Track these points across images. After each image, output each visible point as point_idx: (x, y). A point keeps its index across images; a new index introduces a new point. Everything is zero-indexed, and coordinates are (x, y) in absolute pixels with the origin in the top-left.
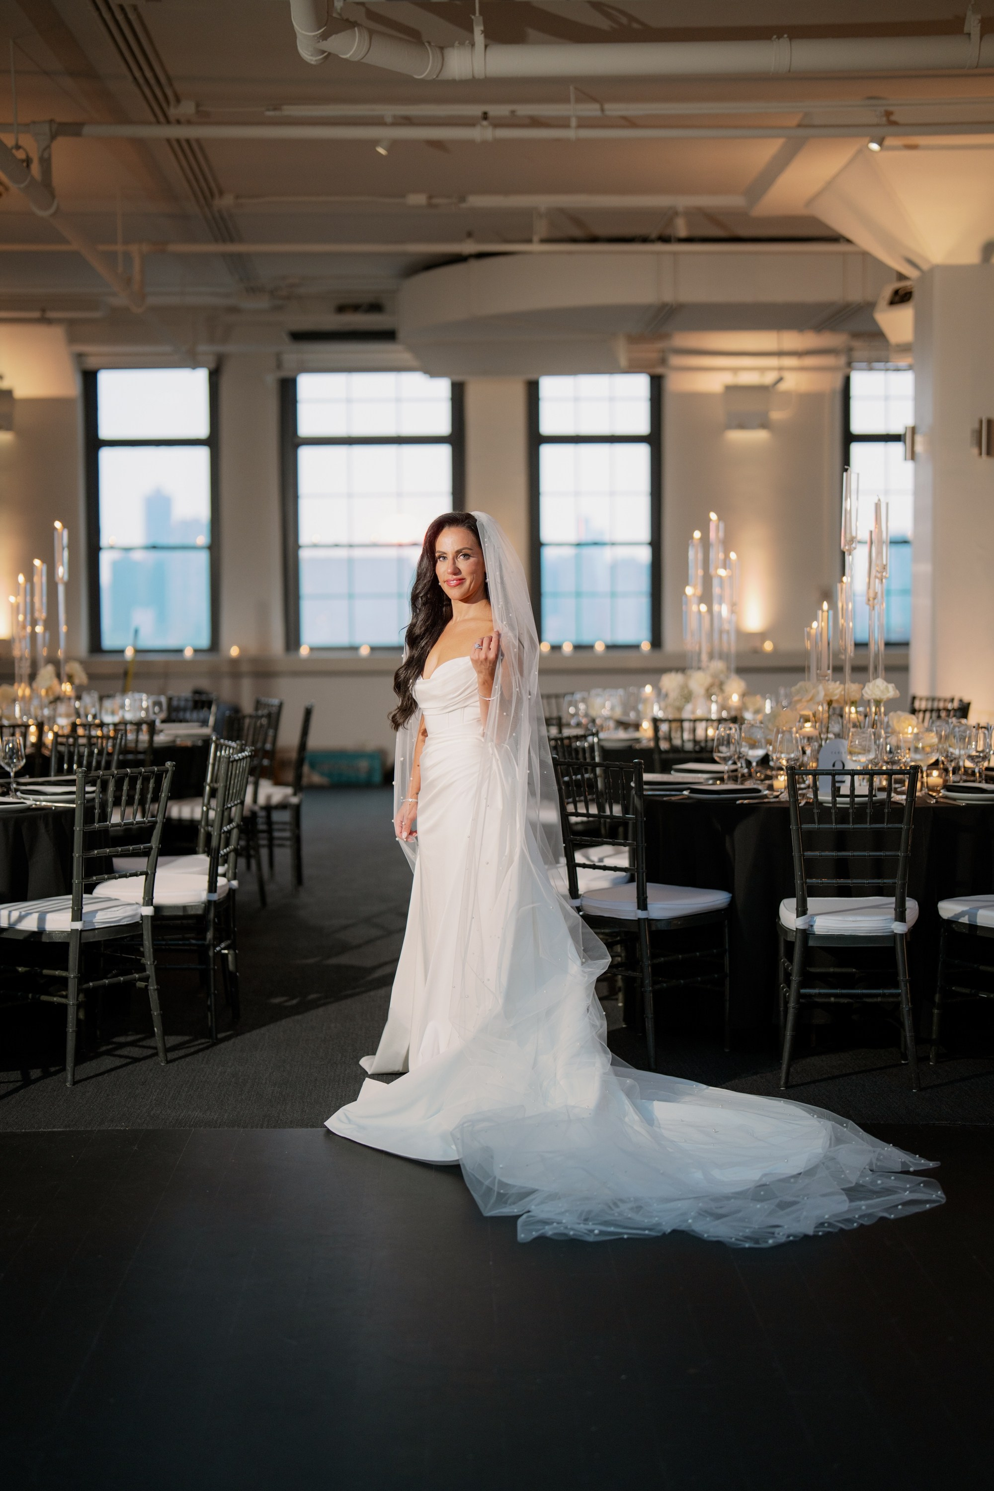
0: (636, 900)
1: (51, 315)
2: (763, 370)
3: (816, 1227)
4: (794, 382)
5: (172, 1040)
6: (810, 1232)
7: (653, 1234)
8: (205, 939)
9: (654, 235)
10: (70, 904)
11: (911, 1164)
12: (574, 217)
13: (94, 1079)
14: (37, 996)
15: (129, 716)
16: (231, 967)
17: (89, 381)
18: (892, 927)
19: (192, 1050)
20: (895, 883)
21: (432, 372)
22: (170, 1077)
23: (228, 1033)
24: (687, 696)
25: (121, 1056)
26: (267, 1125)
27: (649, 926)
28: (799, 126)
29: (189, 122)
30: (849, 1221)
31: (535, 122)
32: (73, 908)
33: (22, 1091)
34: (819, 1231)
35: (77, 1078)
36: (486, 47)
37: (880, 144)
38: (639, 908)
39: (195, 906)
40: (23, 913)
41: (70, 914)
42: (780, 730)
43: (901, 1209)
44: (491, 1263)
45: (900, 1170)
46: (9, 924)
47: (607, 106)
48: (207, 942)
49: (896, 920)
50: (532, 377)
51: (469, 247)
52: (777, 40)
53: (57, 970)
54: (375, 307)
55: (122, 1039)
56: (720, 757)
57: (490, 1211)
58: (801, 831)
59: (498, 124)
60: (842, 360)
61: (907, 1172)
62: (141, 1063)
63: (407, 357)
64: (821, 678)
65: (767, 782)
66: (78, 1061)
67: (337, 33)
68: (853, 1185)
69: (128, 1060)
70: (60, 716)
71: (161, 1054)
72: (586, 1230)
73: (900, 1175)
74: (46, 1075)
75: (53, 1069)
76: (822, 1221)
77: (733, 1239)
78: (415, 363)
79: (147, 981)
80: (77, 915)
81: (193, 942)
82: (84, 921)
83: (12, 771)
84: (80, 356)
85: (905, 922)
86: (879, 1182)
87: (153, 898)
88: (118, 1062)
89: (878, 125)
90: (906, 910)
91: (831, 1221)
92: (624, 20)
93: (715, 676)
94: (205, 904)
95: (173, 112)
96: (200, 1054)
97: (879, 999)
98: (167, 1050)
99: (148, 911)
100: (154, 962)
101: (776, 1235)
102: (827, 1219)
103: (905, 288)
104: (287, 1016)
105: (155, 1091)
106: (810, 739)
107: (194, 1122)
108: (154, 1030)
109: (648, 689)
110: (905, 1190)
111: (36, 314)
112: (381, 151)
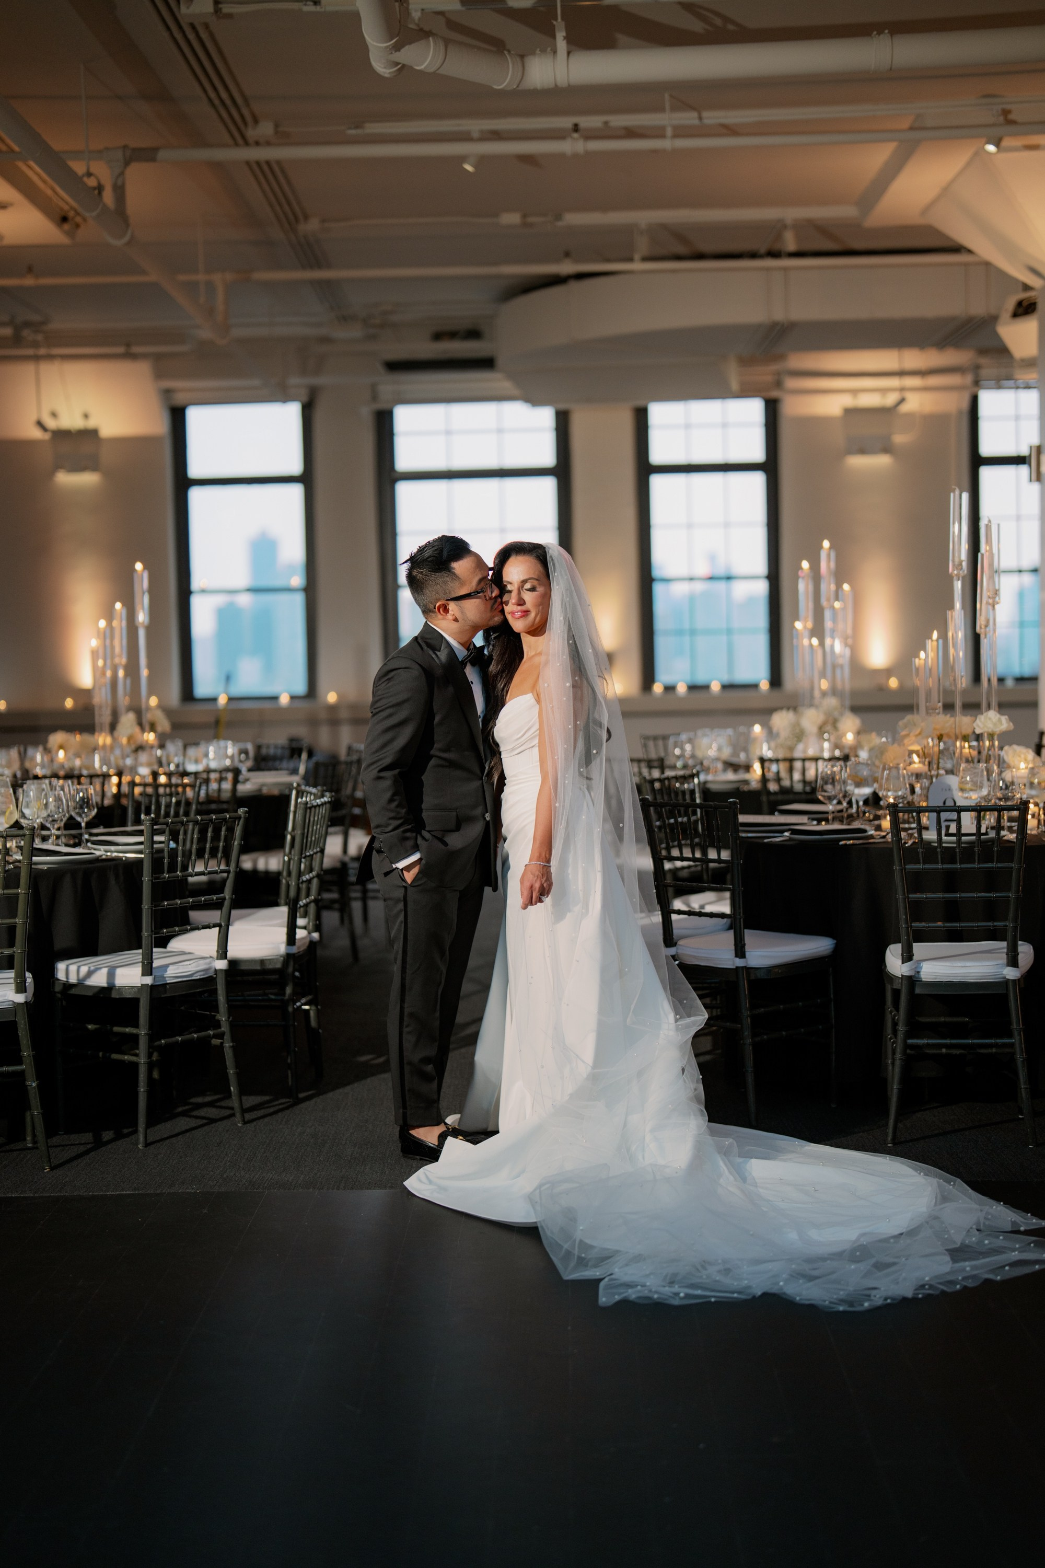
0: (733, 948)
1: (136, 349)
2: (884, 391)
3: (916, 1290)
4: (915, 403)
5: (250, 1101)
6: (909, 1294)
7: (742, 1297)
8: (284, 994)
9: (763, 250)
10: (139, 959)
11: (1021, 1224)
12: (677, 233)
13: (167, 1141)
14: (108, 1054)
15: (213, 765)
16: (313, 1023)
17: (178, 418)
18: (1004, 973)
19: (272, 1110)
20: (1007, 926)
21: (534, 400)
22: (246, 1138)
23: (310, 1093)
24: (799, 735)
25: (197, 1117)
26: (344, 1187)
27: (748, 975)
28: (911, 128)
29: (268, 144)
30: (952, 1283)
31: (630, 133)
32: (143, 963)
33: (93, 1153)
34: (918, 1294)
35: (150, 1139)
36: (569, 53)
37: (997, 145)
38: (736, 956)
39: (272, 959)
40: (92, 968)
41: (140, 969)
42: (887, 766)
43: (1009, 1270)
44: (569, 1328)
45: (1010, 1230)
46: (78, 980)
47: (705, 114)
48: (287, 997)
49: (1008, 965)
50: (640, 403)
51: (567, 268)
52: (877, 36)
53: (127, 1027)
54: (474, 334)
55: (199, 1100)
56: (824, 796)
57: (570, 1274)
58: (905, 871)
59: (591, 135)
60: (969, 379)
61: (1018, 1232)
62: (217, 1124)
63: (507, 386)
64: (930, 711)
65: (876, 822)
66: (151, 1122)
67: (410, 43)
68: (958, 1245)
69: (205, 1121)
70: (142, 765)
71: (238, 1115)
72: (671, 1293)
73: (1009, 1234)
74: (119, 1136)
75: (126, 1131)
76: (922, 1283)
77: (827, 1302)
78: (516, 392)
79: (223, 1039)
80: (148, 970)
81: (273, 997)
82: (155, 976)
83: (83, 820)
84: (167, 393)
85: (1018, 967)
86: (986, 1242)
87: (227, 951)
88: (193, 1123)
89: (994, 125)
90: (1018, 954)
91: (932, 1283)
92: (718, 22)
93: (828, 714)
94: (284, 958)
95: (251, 133)
96: (280, 1114)
97: (994, 1050)
98: (244, 1111)
99: (222, 965)
100: (229, 1018)
101: (872, 1298)
102: (928, 1281)
103: (1028, 299)
104: (373, 1075)
105: (230, 1152)
106: (918, 776)
107: (268, 1184)
108: (230, 1089)
109: (757, 728)
110: (1014, 1250)
111: (121, 350)
112: (469, 168)
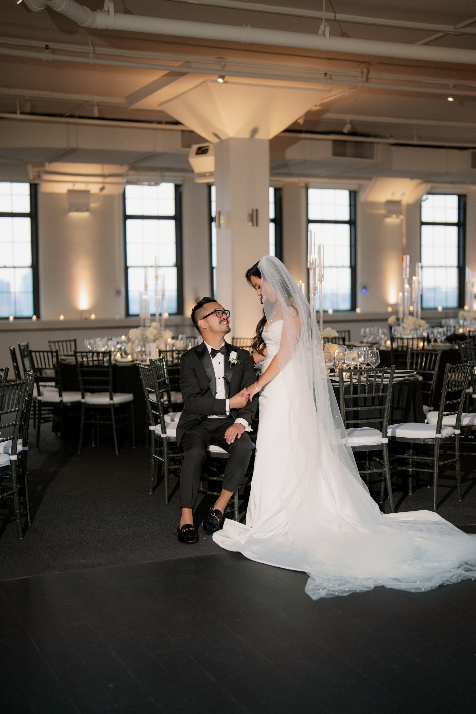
2: (87, 183)
9: (67, 115)
28: (182, 67)
36: (115, 14)
37: (224, 79)
49: (383, 437)
59: (54, 52)
60: (123, 180)
93: (156, 330)
99: (14, 458)
103: (204, 147)
109: (123, 337)
